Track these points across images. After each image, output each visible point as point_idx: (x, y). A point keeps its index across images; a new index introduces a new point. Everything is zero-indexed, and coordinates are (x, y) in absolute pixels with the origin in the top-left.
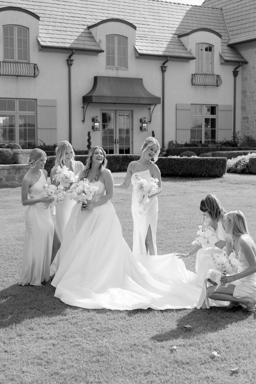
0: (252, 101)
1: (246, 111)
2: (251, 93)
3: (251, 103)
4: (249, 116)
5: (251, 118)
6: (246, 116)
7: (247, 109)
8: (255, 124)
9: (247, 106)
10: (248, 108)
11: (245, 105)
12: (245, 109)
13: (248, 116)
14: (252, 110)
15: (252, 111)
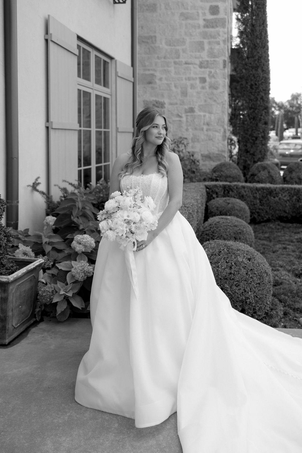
0: (175, 63)
1: (153, 88)
2: (169, 43)
3: (172, 69)
4: (166, 101)
5: (171, 104)
6: (154, 99)
7: (157, 81)
8: (184, 119)
9: (158, 74)
10: (161, 79)
11: (151, 72)
12: (150, 83)
13: (161, 100)
14: (175, 86)
15: (173, 88)
